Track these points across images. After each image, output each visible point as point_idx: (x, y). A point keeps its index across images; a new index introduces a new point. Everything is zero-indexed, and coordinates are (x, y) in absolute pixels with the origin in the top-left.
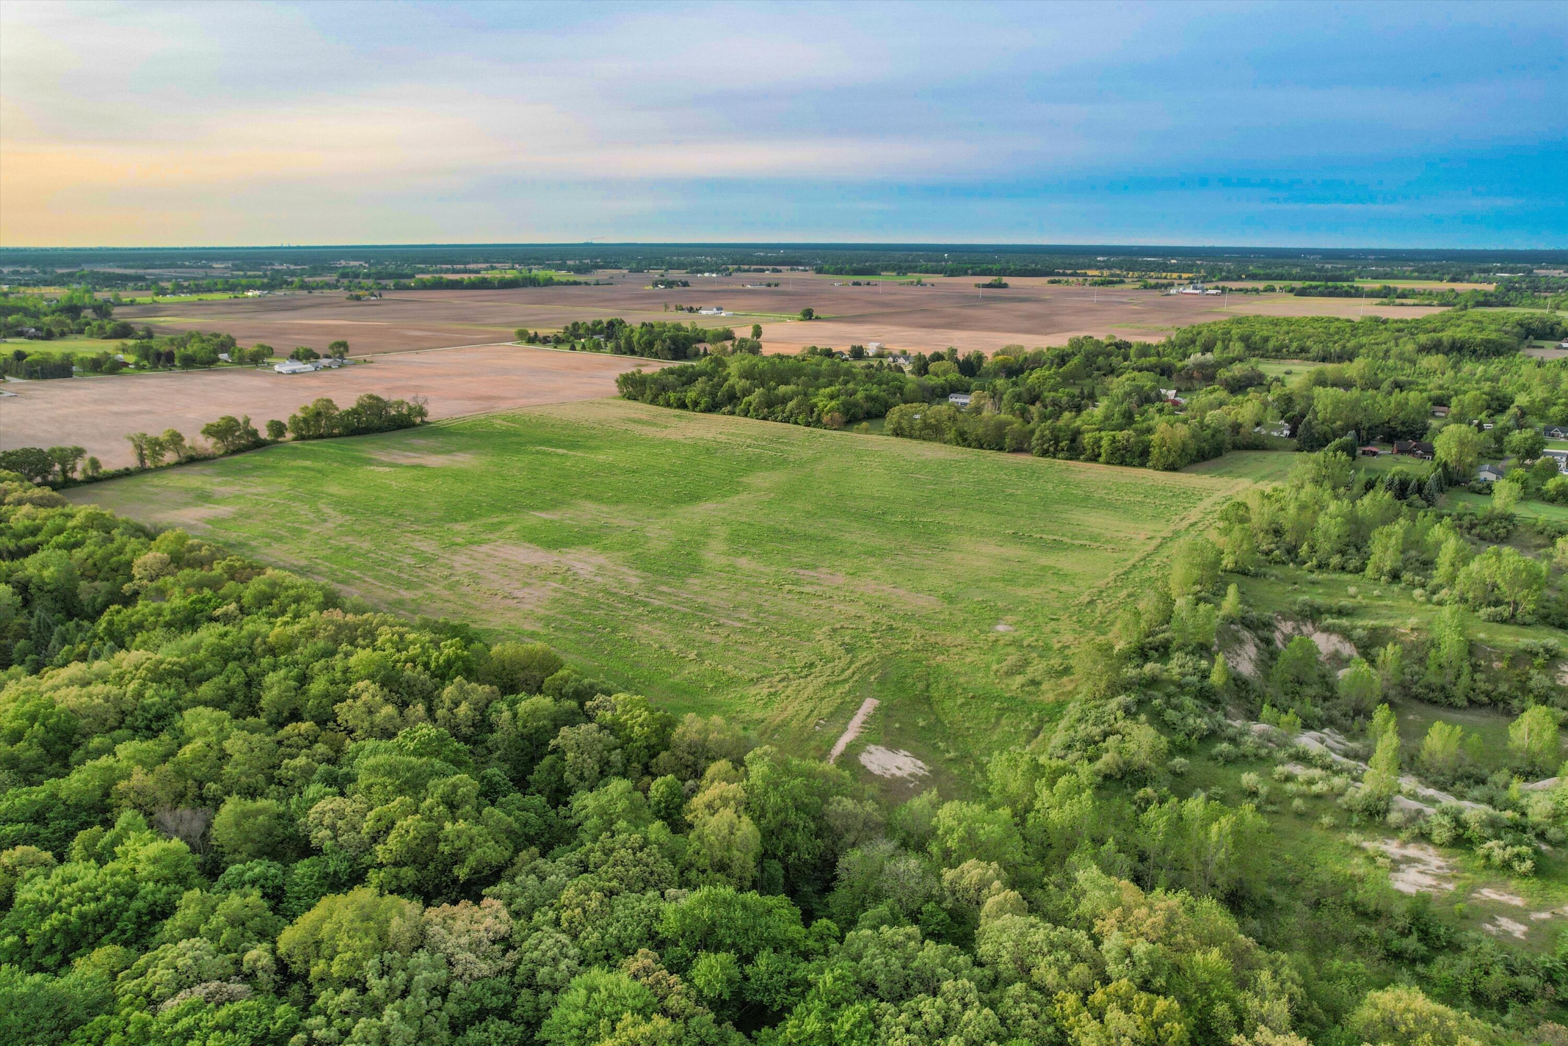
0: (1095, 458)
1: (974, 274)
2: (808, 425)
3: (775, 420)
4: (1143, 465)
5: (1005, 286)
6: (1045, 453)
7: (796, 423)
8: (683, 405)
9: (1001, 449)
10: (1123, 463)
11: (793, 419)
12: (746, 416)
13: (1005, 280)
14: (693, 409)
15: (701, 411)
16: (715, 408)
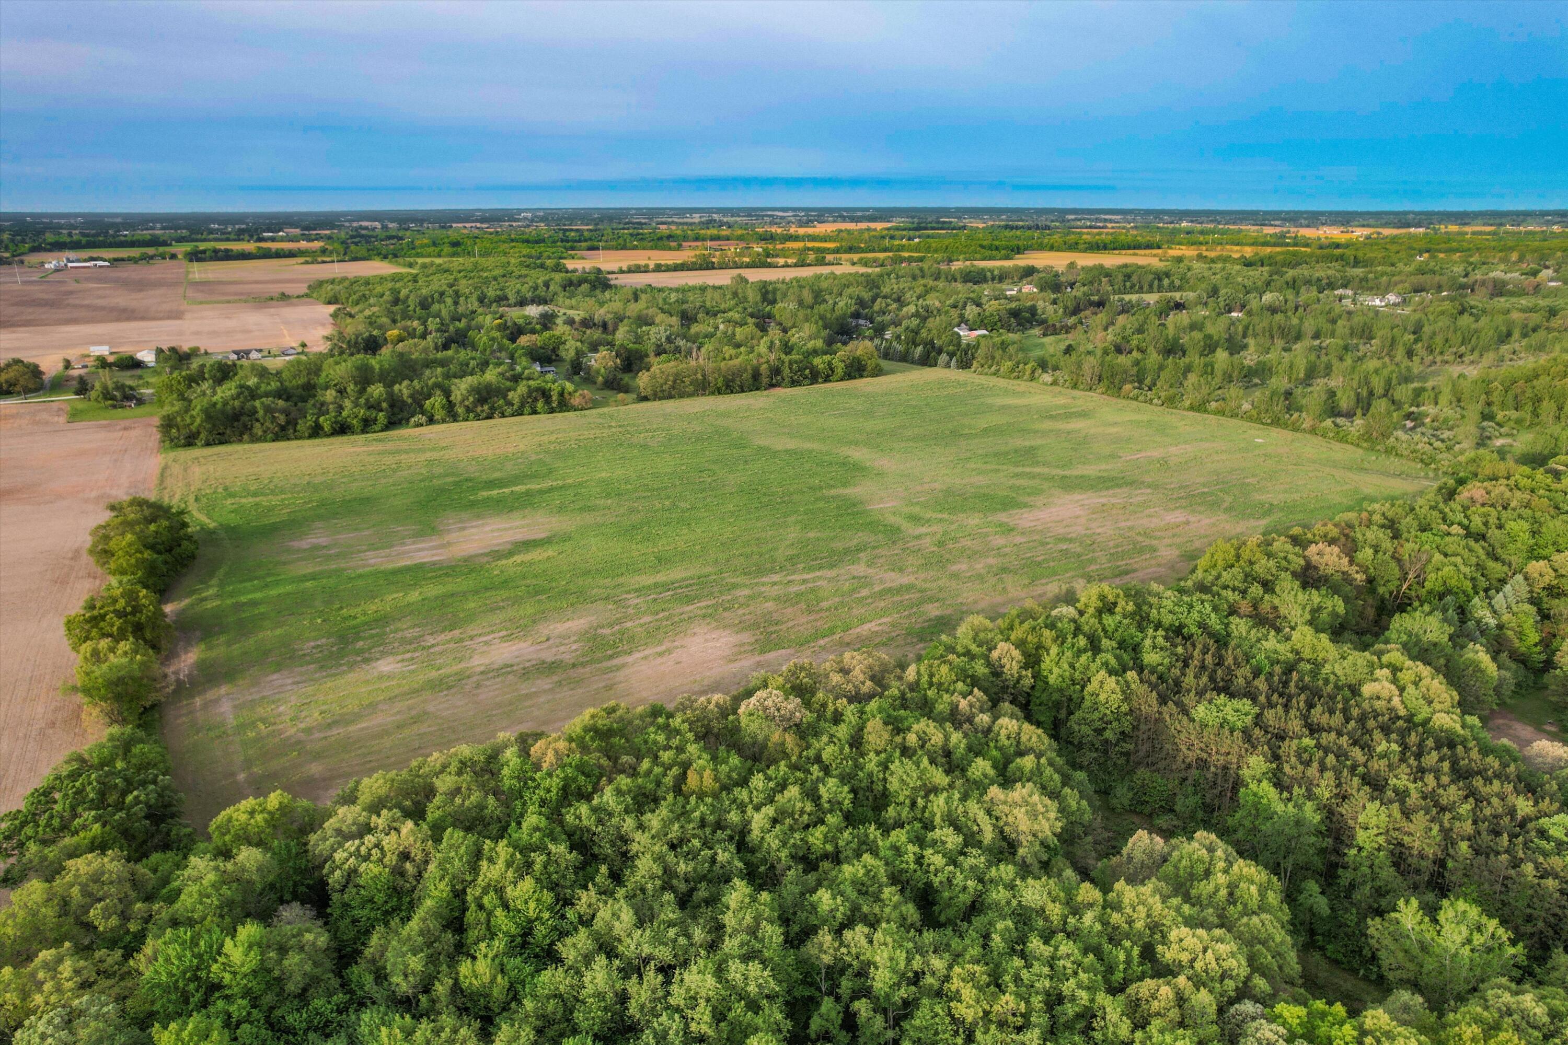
0: (827, 379)
2: (552, 411)
3: (503, 416)
4: (861, 376)
6: (792, 384)
7: (534, 412)
8: (341, 429)
11: (527, 409)
12: (455, 421)
14: (363, 431)
15: (382, 430)
16: (392, 424)
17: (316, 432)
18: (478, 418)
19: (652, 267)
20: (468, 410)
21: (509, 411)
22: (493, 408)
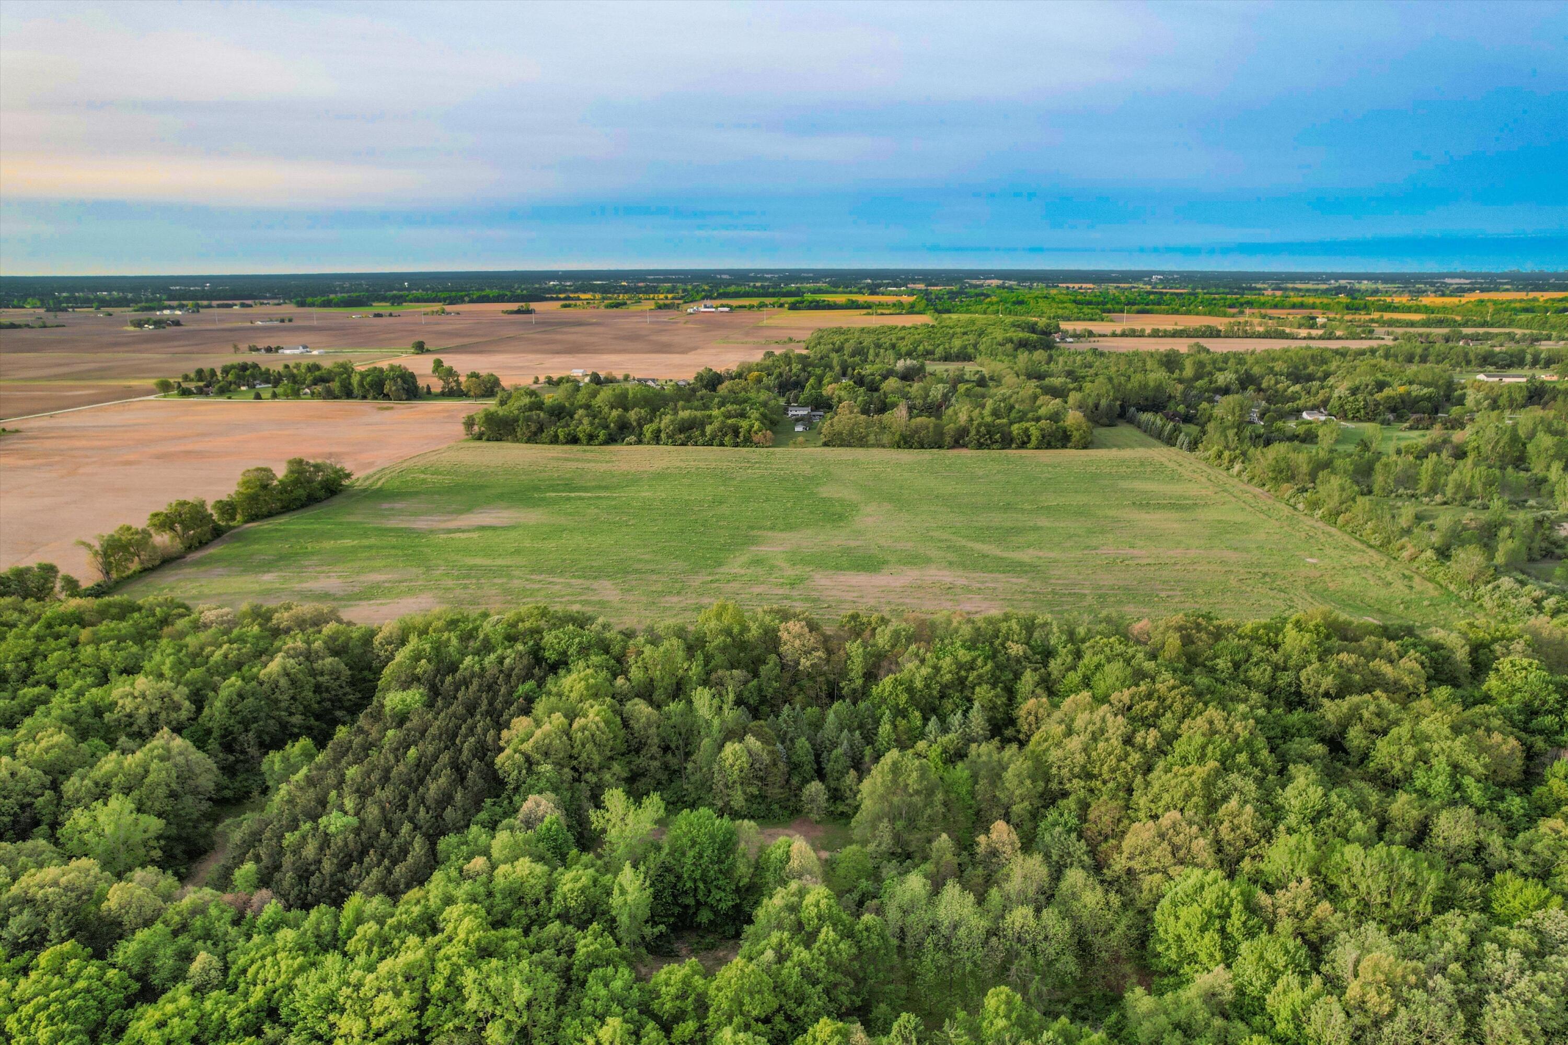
0: (1023, 445)
1: (472, 301)
2: (737, 445)
3: (696, 444)
4: (1064, 446)
5: (529, 312)
6: (980, 446)
7: (722, 444)
8: (574, 440)
9: (940, 447)
10: (1049, 446)
11: (717, 441)
12: (658, 443)
13: (533, 305)
14: (588, 444)
15: (600, 444)
16: (611, 440)
17: (555, 440)
18: (674, 443)
19: (1148, 331)
20: (669, 437)
21: (701, 441)
22: (689, 438)
